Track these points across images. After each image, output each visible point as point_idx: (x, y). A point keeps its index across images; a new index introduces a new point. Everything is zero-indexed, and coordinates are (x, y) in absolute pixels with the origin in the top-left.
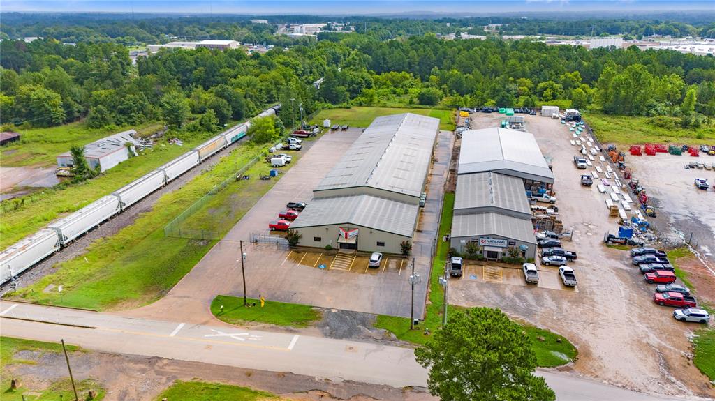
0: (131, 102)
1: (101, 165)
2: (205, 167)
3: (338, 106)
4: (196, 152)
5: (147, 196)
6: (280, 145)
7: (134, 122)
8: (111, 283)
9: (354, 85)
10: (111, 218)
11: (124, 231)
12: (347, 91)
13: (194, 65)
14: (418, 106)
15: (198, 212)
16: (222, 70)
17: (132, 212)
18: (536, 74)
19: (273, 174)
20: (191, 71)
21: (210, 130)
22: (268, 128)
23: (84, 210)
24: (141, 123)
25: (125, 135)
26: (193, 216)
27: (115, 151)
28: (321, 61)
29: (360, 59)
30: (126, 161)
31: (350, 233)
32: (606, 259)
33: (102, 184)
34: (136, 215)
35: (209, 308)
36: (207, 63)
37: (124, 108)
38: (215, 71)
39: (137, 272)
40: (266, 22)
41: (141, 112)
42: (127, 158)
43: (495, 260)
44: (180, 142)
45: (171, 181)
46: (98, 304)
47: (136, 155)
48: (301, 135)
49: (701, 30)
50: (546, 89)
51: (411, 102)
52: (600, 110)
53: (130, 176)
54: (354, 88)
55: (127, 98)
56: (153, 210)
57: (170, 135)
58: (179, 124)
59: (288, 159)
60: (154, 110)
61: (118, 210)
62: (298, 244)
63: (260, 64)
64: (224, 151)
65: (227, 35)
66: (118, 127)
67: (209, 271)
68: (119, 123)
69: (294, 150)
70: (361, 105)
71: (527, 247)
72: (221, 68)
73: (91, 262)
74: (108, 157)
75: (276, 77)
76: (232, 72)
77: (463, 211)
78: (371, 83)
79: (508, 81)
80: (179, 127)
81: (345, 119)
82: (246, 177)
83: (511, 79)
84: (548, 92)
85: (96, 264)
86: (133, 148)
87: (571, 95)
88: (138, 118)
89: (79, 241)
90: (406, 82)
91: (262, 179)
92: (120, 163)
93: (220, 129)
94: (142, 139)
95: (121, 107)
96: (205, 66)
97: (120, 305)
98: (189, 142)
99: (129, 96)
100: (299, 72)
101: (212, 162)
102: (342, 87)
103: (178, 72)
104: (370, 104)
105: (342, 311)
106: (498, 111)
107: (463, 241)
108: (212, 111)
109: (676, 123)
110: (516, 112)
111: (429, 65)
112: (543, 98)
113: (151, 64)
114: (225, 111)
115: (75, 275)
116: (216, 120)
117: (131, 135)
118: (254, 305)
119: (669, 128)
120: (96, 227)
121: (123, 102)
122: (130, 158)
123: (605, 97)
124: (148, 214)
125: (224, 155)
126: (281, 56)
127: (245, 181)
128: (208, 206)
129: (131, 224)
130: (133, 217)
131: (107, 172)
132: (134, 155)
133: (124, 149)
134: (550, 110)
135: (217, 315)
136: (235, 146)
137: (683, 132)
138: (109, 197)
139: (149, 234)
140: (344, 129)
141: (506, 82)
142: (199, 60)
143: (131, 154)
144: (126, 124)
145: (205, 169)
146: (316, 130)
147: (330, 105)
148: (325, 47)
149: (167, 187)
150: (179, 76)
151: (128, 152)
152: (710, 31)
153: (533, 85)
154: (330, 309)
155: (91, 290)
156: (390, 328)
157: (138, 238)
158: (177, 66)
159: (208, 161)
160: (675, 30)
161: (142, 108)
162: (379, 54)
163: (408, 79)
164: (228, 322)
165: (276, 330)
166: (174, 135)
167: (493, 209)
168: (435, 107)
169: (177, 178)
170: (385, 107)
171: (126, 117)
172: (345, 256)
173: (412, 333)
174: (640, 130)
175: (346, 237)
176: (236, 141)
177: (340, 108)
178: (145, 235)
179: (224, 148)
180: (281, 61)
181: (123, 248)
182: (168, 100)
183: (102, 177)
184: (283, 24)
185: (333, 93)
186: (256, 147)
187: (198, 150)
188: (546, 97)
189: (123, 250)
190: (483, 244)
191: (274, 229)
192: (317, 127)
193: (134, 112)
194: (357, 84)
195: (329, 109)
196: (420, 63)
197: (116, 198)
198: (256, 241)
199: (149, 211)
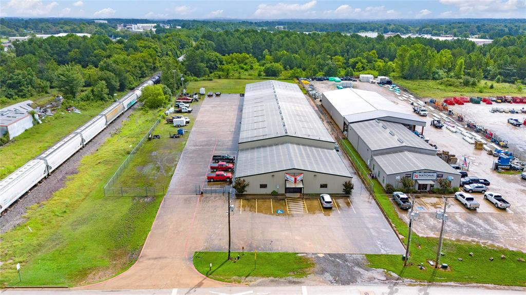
0: (20, 77)
1: (10, 132)
2: (112, 130)
3: (202, 78)
4: (104, 117)
5: (68, 159)
6: (172, 109)
7: (24, 95)
8: (69, 252)
9: (211, 63)
10: (40, 182)
11: (58, 195)
12: (207, 67)
13: (69, 48)
14: (265, 77)
15: (126, 170)
16: (96, 52)
17: (59, 175)
18: (345, 53)
19: (180, 132)
20: (66, 53)
21: (102, 99)
22: (159, 94)
23: (13, 176)
24: (32, 96)
25: (23, 105)
26: (124, 174)
27: (21, 119)
28: (173, 46)
29: (206, 44)
30: (31, 128)
31: (299, 178)
32: (507, 183)
33: (14, 151)
34: (64, 177)
35: (193, 267)
36: (81, 46)
37: (14, 83)
38: (90, 53)
39: (93, 236)
40: (106, 22)
41: (30, 86)
42: (31, 125)
43: (426, 192)
44: (77, 110)
45: (87, 144)
46: (65, 278)
47: (41, 122)
48: (185, 101)
49: (418, 29)
50: (357, 63)
51: (259, 75)
52: (399, 76)
53: (40, 142)
54: (211, 65)
55: (15, 73)
56: (79, 171)
57: (67, 104)
58: (74, 94)
59: (188, 120)
60: (42, 84)
61: (46, 174)
62: (245, 193)
63: (125, 47)
64: (123, 116)
65: (79, 29)
66: (9, 100)
67: (171, 227)
68: (9, 96)
69: (186, 112)
70: (220, 78)
71: (453, 178)
72: (95, 50)
73: (35, 231)
74: (15, 124)
75: (145, 57)
76: (104, 53)
77: (380, 152)
78: (223, 61)
79: (327, 58)
80: (74, 98)
81: (214, 88)
82: (156, 136)
83: (329, 56)
84: (359, 65)
85: (42, 232)
86: (37, 116)
87: (374, 66)
88: (28, 91)
89: (12, 208)
90: (247, 61)
91: (173, 137)
92: (26, 130)
93: (110, 99)
94: (40, 109)
95: (10, 81)
96: (78, 48)
97: (90, 276)
98: (85, 110)
99: (17, 71)
100: (159, 54)
101: (117, 125)
102: (202, 64)
103: (53, 54)
104: (227, 77)
105: (329, 254)
106: (328, 79)
107: (398, 178)
108: (104, 82)
109: (461, 83)
110: (342, 80)
111: (260, 49)
112: (356, 69)
113: (27, 47)
114: (114, 83)
115: (22, 247)
116: (107, 91)
117: (29, 105)
118: (238, 258)
119: (457, 87)
120: (27, 193)
121: (12, 77)
122: (34, 125)
123: (402, 67)
124: (75, 176)
125: (124, 119)
126: (142, 41)
127: (156, 140)
128: (133, 164)
129: (63, 187)
130: (61, 180)
131: (15, 140)
132: (38, 123)
133: (28, 117)
134: (367, 77)
135: (208, 274)
136: (131, 112)
137: (467, 89)
138: (36, 161)
139: (86, 196)
140: (217, 95)
141: (324, 59)
142: (72, 43)
143: (35, 122)
144: (17, 97)
145: (113, 132)
146: (196, 97)
147: (195, 78)
148: (172, 36)
149: (84, 149)
150: (55, 56)
151: (32, 120)
152: (424, 29)
153: (345, 61)
154: (316, 254)
155: (49, 263)
156: (386, 267)
157: (77, 201)
158: (52, 48)
159: (112, 125)
160: (402, 29)
161: (31, 82)
162: (221, 40)
163: (248, 58)
164: (223, 281)
165: (278, 283)
166: (71, 104)
167: (406, 148)
168: (279, 78)
169: (90, 141)
170: (240, 79)
171: (16, 91)
172: (294, 200)
173: (408, 269)
174: (438, 89)
175: (295, 182)
176: (131, 107)
177: (204, 80)
178: (83, 197)
179: (123, 113)
180: (143, 45)
181: (65, 212)
182: (62, 73)
183: (12, 144)
184: (120, 24)
185: (196, 69)
186: (151, 112)
187: (105, 115)
188: (358, 68)
189: (66, 215)
190: (416, 178)
191: (212, 180)
192: (196, 94)
193: (24, 86)
194: (213, 62)
195: (195, 81)
196: (253, 46)
197: (42, 161)
198: (202, 193)
199: (76, 173)
